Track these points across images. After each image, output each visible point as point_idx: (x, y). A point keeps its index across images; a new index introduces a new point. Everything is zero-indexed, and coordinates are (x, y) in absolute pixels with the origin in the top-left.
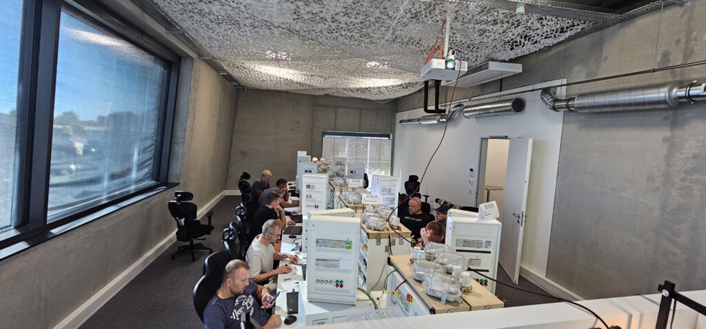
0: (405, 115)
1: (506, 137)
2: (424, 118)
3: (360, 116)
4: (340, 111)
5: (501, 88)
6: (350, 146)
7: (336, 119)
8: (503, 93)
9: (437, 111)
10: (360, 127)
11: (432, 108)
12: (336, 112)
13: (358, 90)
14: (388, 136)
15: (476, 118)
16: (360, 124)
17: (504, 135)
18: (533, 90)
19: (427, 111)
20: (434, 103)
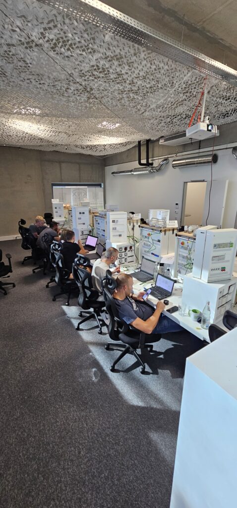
0: (115, 168)
1: (203, 181)
2: (136, 170)
3: (80, 169)
4: (63, 165)
5: (200, 146)
6: (74, 194)
7: (61, 173)
8: (201, 150)
9: (148, 164)
10: (80, 179)
11: (144, 161)
12: (60, 167)
13: (88, 146)
14: (100, 185)
15: (180, 168)
16: (80, 177)
17: (202, 179)
18: (227, 148)
19: (140, 164)
20: (145, 157)
